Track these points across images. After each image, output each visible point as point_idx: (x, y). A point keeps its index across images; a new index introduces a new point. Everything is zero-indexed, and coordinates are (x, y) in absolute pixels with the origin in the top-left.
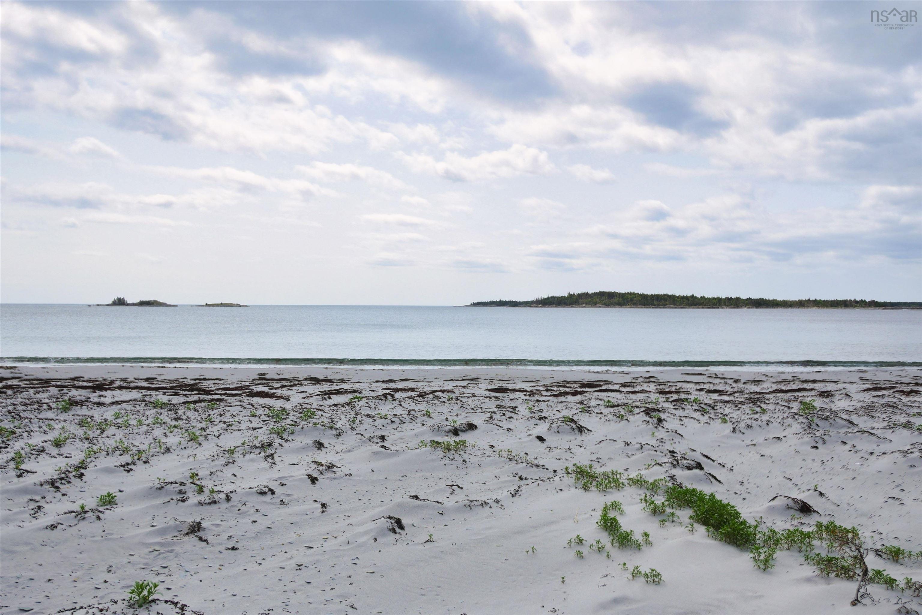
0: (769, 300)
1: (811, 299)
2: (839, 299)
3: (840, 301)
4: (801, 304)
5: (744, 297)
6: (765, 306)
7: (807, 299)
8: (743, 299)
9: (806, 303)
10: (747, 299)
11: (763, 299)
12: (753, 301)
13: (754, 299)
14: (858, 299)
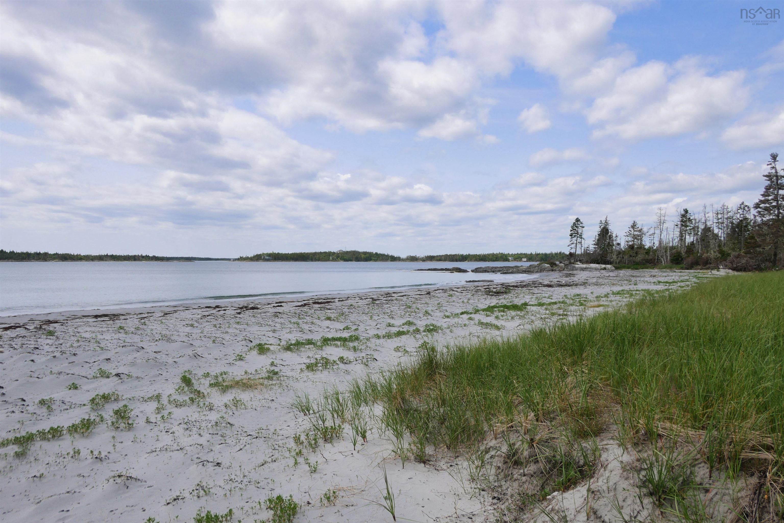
0: (74, 255)
1: (109, 254)
2: (130, 255)
3: (131, 256)
4: (101, 258)
5: (51, 252)
6: (70, 260)
7: (106, 254)
8: (50, 254)
9: (104, 258)
10: (54, 254)
11: (68, 254)
12: (60, 256)
13: (60, 254)
14: (144, 255)
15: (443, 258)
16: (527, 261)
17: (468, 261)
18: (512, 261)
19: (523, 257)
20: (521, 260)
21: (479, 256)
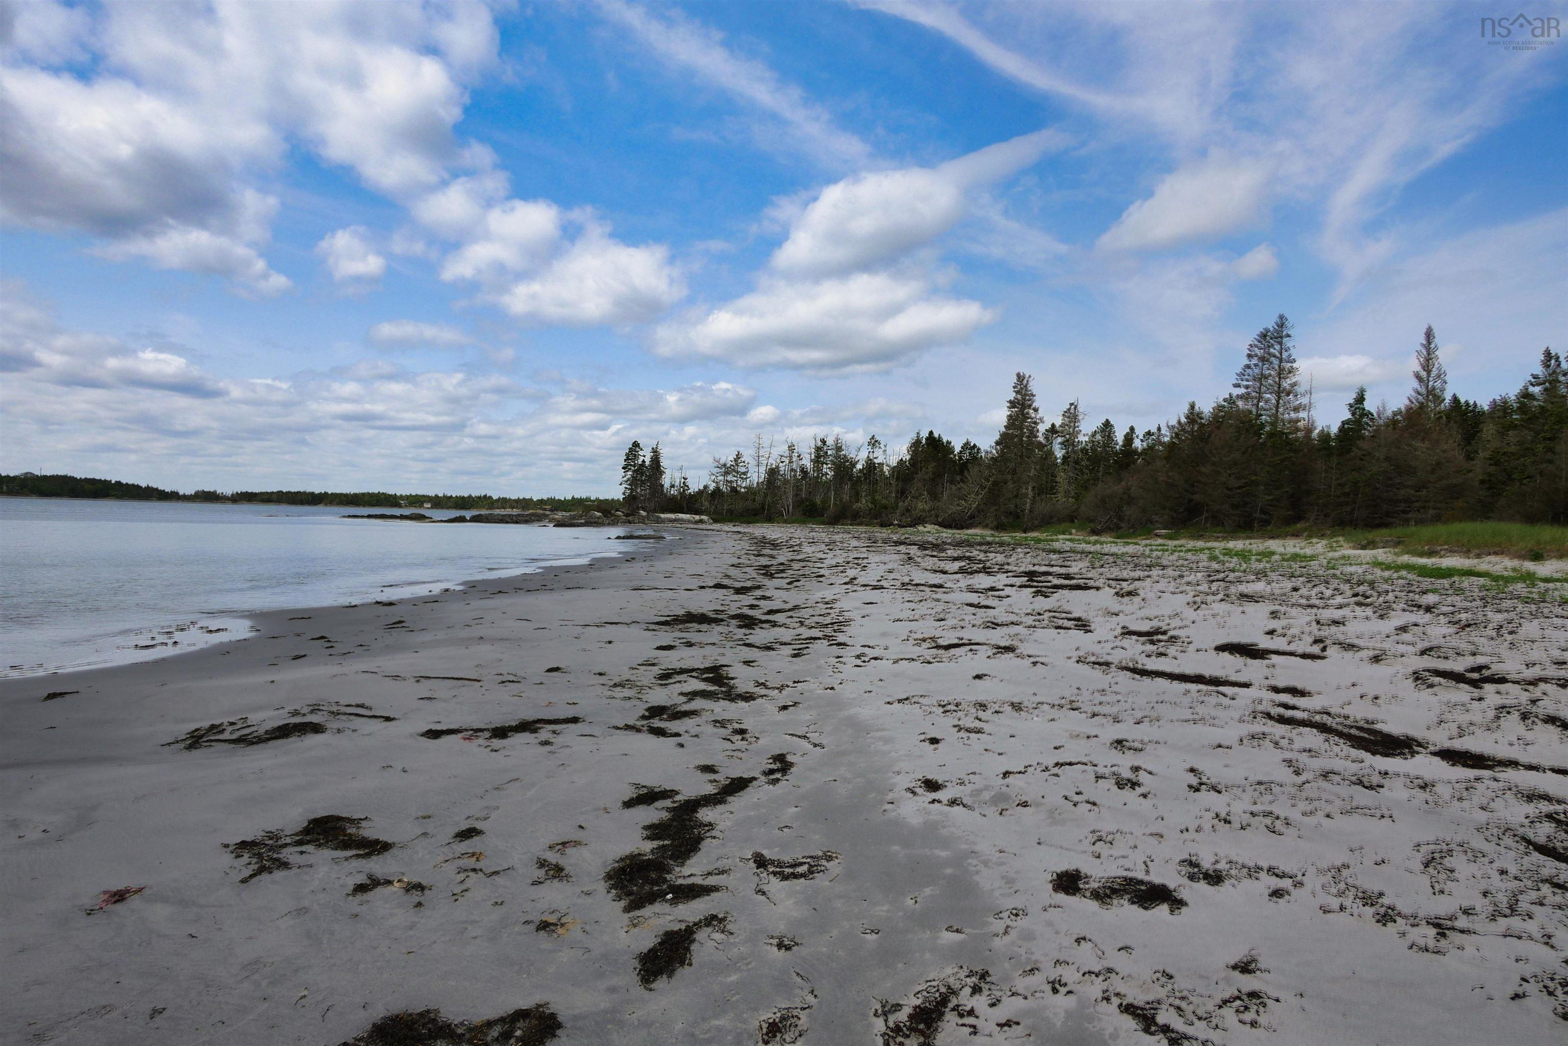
15: (274, 497)
16: (432, 508)
17: (326, 505)
18: (406, 506)
19: (425, 501)
20: (421, 506)
21: (346, 495)
